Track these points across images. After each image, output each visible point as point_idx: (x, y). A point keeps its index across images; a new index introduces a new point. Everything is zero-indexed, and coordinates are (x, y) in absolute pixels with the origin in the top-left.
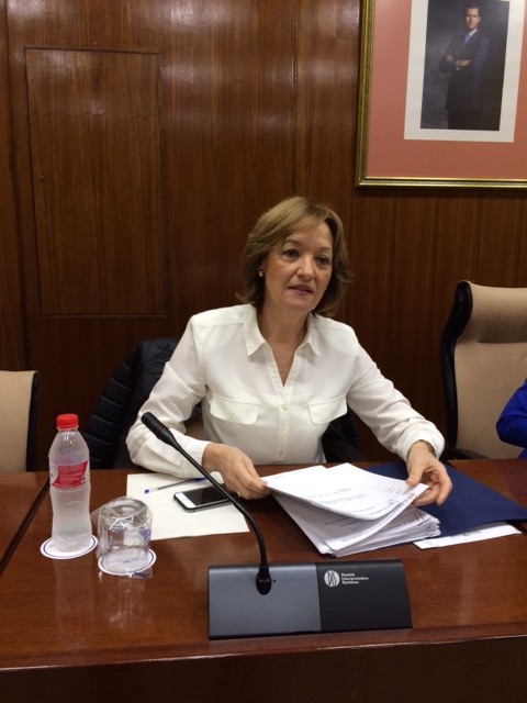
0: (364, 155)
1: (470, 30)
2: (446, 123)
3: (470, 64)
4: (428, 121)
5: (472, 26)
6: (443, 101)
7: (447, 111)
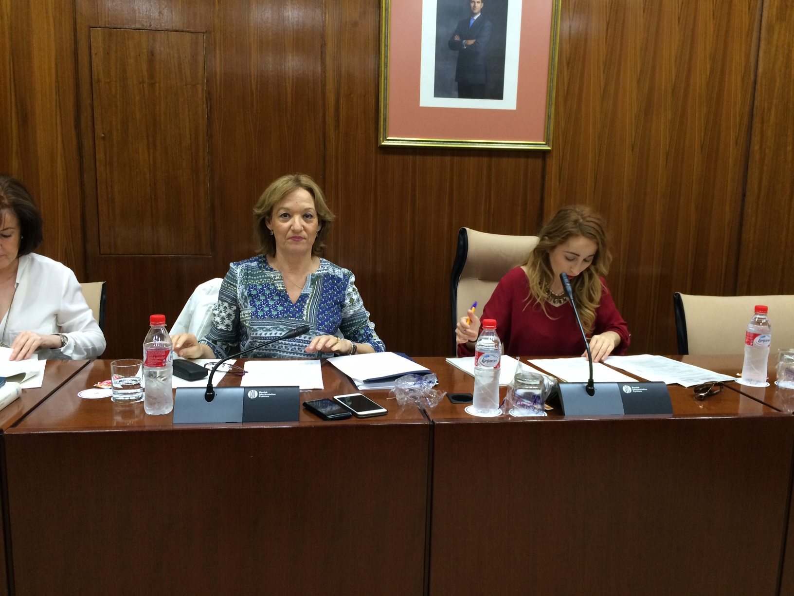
0: (385, 119)
1: (475, 14)
2: (456, 93)
3: (475, 43)
4: (440, 90)
5: (476, 11)
6: (452, 74)
7: (457, 83)
